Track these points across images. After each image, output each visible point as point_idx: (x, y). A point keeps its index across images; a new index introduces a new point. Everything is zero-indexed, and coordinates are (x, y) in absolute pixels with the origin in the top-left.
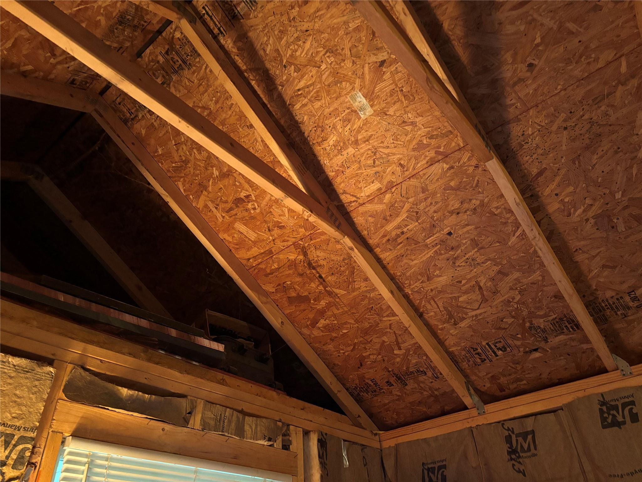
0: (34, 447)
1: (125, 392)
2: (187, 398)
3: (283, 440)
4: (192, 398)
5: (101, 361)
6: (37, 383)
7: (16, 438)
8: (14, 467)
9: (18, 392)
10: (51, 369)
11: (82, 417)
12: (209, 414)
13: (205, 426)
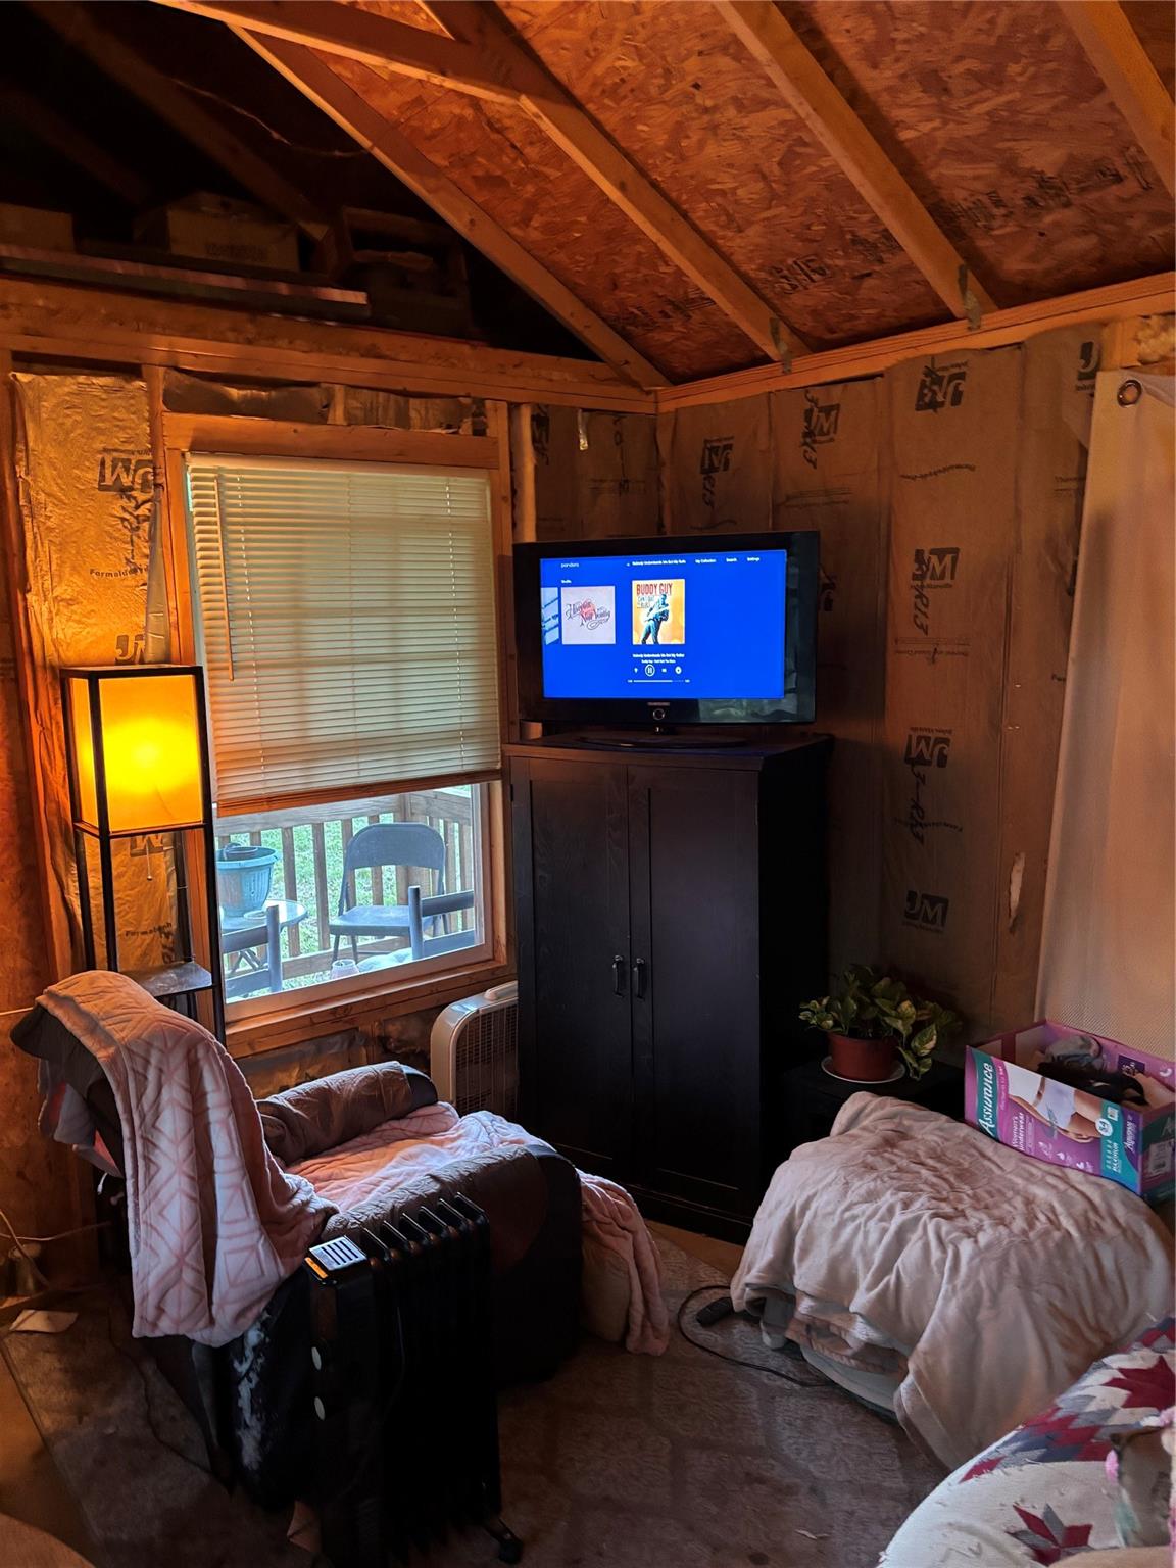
0: (154, 468)
1: (234, 393)
2: (319, 387)
3: (473, 423)
4: (326, 385)
5: (195, 355)
6: (132, 402)
7: (133, 462)
8: (142, 491)
9: (116, 415)
10: (142, 384)
11: (195, 429)
12: (355, 404)
13: (351, 420)
